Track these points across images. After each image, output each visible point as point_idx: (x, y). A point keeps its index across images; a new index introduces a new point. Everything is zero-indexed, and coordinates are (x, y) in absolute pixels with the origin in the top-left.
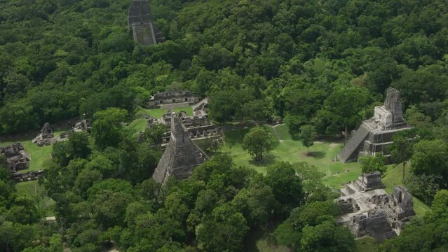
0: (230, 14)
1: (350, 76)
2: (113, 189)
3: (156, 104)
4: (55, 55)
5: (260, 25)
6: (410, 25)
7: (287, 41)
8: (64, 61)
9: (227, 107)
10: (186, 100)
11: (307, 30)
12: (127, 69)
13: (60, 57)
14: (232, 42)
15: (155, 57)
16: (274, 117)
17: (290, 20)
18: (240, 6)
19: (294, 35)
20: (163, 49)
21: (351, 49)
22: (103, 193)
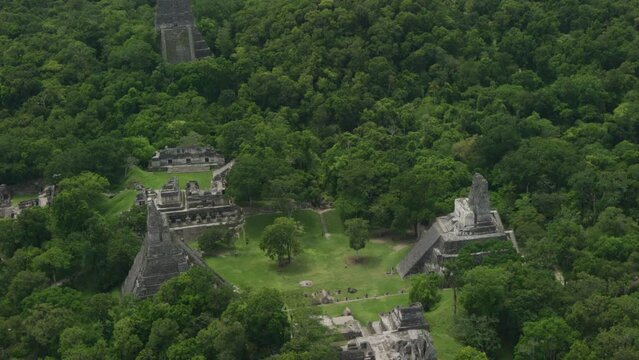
0: (303, 21)
1: (458, 134)
2: (54, 303)
3: (162, 164)
4: (43, 68)
5: (347, 40)
6: (579, 52)
7: (382, 69)
8: (55, 80)
9: (250, 181)
10: (207, 160)
11: (417, 52)
12: (140, 101)
13: (51, 71)
14: (300, 66)
15: (183, 83)
16: (325, 197)
17: (393, 35)
18: (321, 9)
19: (397, 60)
20: (196, 72)
21: (479, 87)
22: (39, 309)
